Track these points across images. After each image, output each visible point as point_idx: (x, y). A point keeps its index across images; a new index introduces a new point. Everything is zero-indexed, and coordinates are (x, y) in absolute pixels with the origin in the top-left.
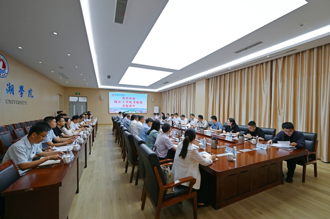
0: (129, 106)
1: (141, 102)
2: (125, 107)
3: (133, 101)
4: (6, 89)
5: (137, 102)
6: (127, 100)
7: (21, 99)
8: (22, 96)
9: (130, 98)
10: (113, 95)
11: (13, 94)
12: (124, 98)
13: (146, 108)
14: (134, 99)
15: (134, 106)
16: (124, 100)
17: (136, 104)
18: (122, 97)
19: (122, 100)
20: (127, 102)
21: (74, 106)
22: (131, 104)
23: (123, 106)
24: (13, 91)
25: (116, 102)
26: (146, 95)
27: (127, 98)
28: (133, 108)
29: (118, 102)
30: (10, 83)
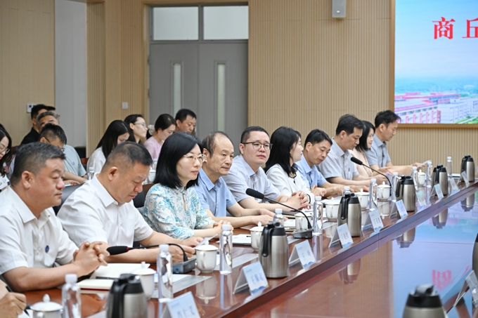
21: (177, 69)
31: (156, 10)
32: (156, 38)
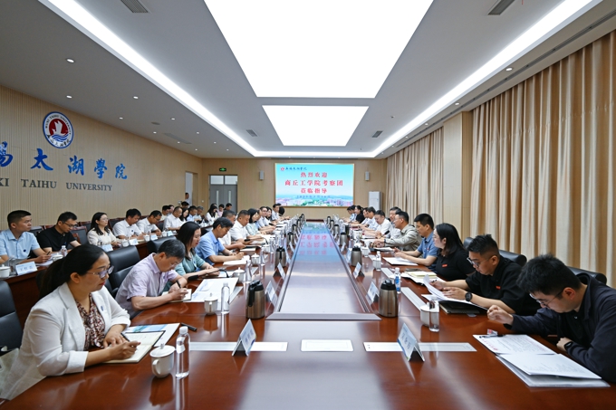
0: (314, 191)
1: (340, 183)
2: (307, 193)
3: (321, 179)
4: (69, 167)
5: (332, 183)
6: (310, 179)
7: (98, 182)
8: (100, 177)
9: (317, 175)
10: (282, 169)
11: (82, 173)
12: (303, 174)
13: (352, 195)
14: (325, 175)
15: (325, 191)
16: (303, 179)
17: (328, 187)
18: (300, 172)
19: (300, 179)
20: (310, 182)
21: (218, 192)
22: (317, 187)
23: (303, 191)
24: (82, 168)
25: (288, 183)
26: (352, 166)
27: (311, 174)
28: (324, 195)
29: (292, 183)
30: (75, 157)
31: (211, 176)
32: (211, 183)
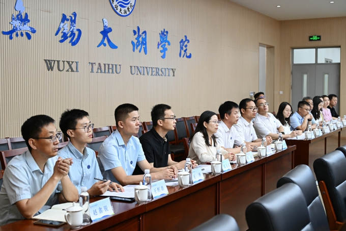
7: (161, 64)
8: (163, 57)
11: (146, 51)
21: (305, 77)
24: (145, 44)
30: (138, 29)
31: (295, 50)
32: (295, 63)
